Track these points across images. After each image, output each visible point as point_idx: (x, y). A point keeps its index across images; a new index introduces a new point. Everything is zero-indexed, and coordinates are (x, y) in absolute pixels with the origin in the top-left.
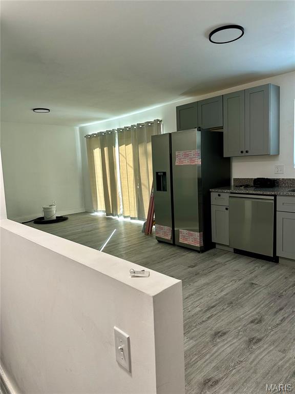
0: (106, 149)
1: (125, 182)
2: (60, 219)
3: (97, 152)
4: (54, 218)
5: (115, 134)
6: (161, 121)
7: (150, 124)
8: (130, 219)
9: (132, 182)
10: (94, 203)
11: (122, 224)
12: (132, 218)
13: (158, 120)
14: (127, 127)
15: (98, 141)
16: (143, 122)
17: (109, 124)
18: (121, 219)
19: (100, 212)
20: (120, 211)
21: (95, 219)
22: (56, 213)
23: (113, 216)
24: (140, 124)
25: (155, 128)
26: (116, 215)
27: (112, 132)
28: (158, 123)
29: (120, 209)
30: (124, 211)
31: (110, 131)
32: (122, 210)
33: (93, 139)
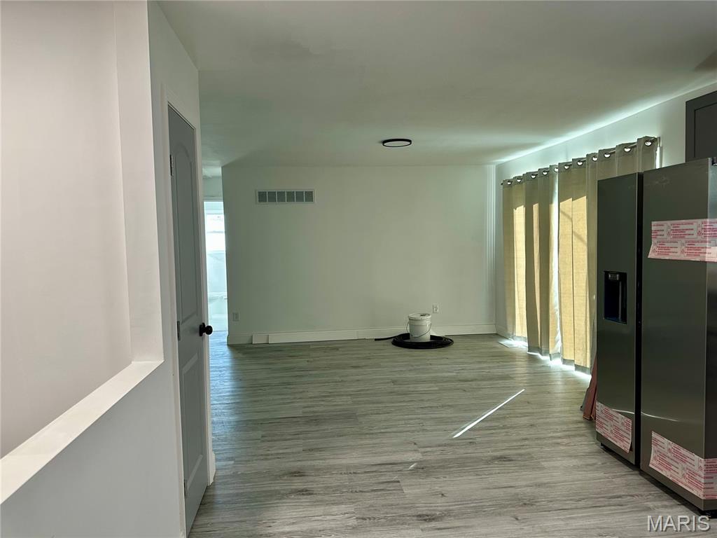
0: (536, 207)
1: (567, 285)
2: (438, 343)
3: (519, 213)
4: (427, 338)
5: (553, 176)
6: (654, 141)
7: (627, 150)
8: (573, 368)
9: (584, 284)
10: (509, 319)
11: (559, 376)
12: (578, 367)
13: (647, 139)
14: (579, 160)
15: (520, 194)
16: (612, 145)
17: (547, 154)
18: (555, 364)
19: (518, 342)
20: (556, 346)
21: (509, 356)
22: (429, 330)
23: (541, 354)
24: (606, 151)
25: (639, 155)
26: (547, 352)
27: (549, 171)
28: (647, 146)
29: (556, 342)
30: (562, 348)
31: (545, 170)
32: (559, 344)
33: (515, 188)
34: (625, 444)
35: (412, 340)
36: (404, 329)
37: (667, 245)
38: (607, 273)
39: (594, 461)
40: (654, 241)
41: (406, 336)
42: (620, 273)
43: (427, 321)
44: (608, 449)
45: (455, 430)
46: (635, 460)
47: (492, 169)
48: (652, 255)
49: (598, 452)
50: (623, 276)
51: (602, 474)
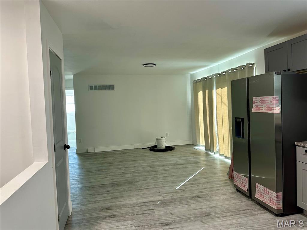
0: (207, 92)
1: (220, 123)
2: (169, 149)
3: (200, 94)
4: (164, 147)
5: (214, 79)
6: (253, 64)
7: (243, 68)
8: (224, 157)
9: (227, 123)
10: (197, 138)
11: (218, 161)
12: (226, 157)
13: (250, 64)
14: (224, 72)
15: (200, 86)
16: (236, 66)
17: (211, 70)
18: (216, 156)
19: (201, 147)
20: (216, 149)
21: (198, 153)
22: (165, 143)
23: (211, 152)
24: (234, 69)
25: (247, 70)
26: (213, 151)
27: (212, 77)
28: (251, 66)
29: (216, 147)
30: (219, 149)
31: (210, 76)
32: (218, 148)
33: (198, 83)
34: (245, 188)
35: (158, 148)
36: (154, 144)
37: (259, 106)
38: (236, 118)
39: (233, 196)
40: (254, 105)
41: (155, 146)
42: (241, 118)
43: (164, 140)
44: (239, 191)
45: (176, 186)
46: (250, 195)
47: (189, 76)
48: (253, 111)
49: (235, 192)
50: (242, 119)
51: (236, 201)
